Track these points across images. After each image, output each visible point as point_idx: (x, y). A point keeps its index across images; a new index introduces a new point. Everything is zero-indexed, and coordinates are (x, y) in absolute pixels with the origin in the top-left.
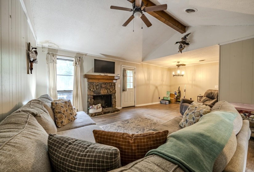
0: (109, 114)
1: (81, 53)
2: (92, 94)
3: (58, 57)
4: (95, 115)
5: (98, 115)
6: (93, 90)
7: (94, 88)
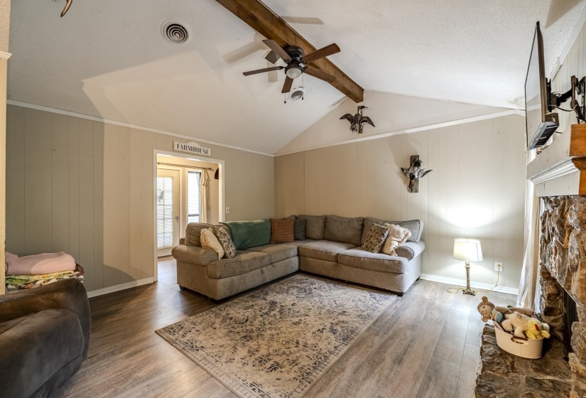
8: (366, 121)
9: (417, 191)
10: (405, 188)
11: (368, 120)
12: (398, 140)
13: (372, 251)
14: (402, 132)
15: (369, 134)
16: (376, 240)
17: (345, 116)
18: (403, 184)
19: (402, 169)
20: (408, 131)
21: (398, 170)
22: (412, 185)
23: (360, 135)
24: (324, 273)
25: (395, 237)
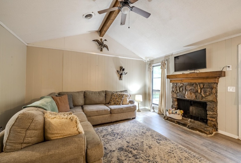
0: (184, 127)
1: (167, 55)
2: (175, 96)
3: (154, 65)
4: (167, 119)
5: (171, 121)
6: (176, 92)
7: (177, 90)
8: (106, 47)
9: (122, 80)
10: (118, 78)
11: (107, 47)
12: (116, 60)
13: (119, 104)
14: (117, 57)
15: (105, 53)
16: (120, 100)
17: (96, 40)
18: (117, 77)
19: (118, 71)
20: (120, 57)
21: (116, 71)
22: (120, 78)
23: (101, 52)
24: (106, 122)
25: (127, 97)
